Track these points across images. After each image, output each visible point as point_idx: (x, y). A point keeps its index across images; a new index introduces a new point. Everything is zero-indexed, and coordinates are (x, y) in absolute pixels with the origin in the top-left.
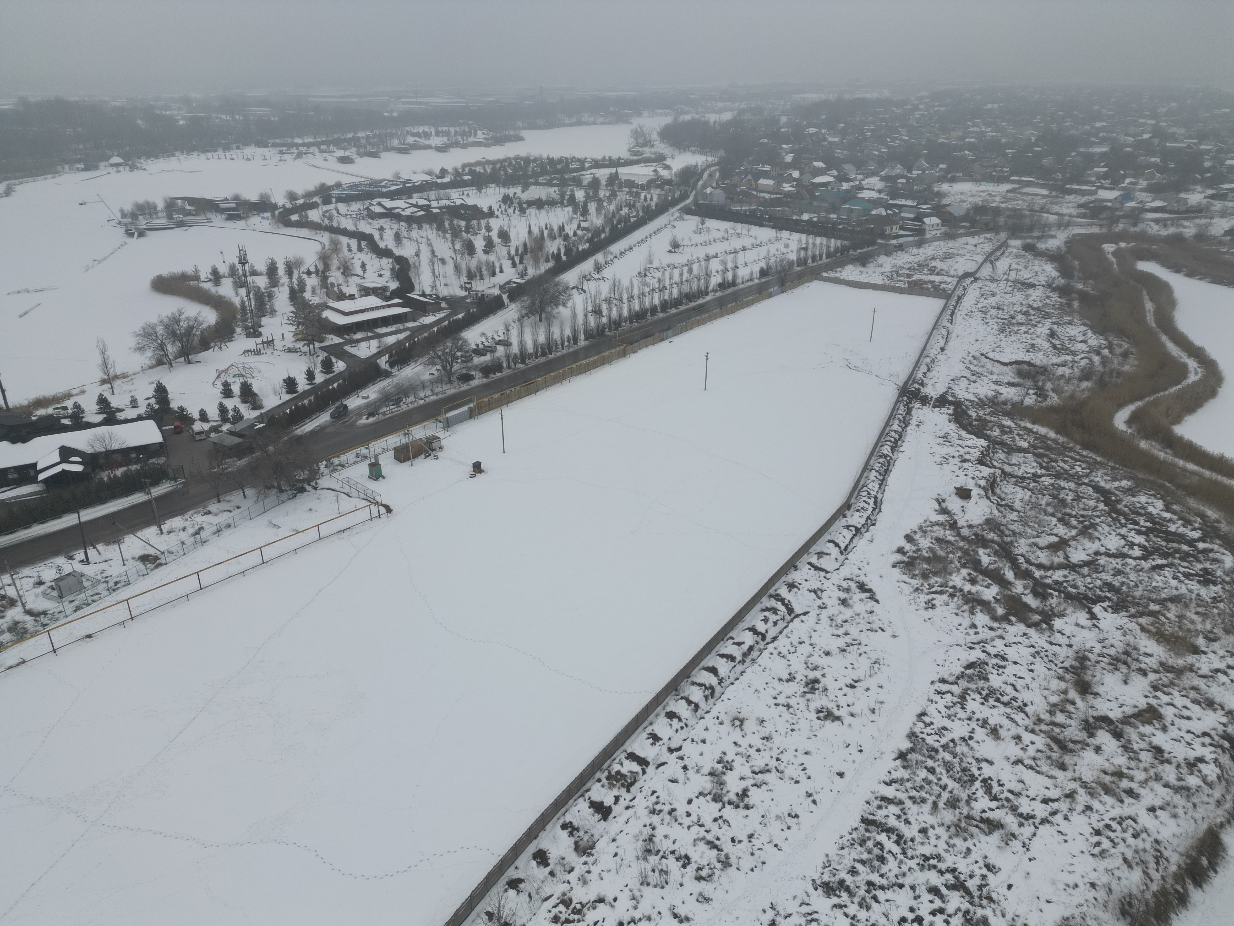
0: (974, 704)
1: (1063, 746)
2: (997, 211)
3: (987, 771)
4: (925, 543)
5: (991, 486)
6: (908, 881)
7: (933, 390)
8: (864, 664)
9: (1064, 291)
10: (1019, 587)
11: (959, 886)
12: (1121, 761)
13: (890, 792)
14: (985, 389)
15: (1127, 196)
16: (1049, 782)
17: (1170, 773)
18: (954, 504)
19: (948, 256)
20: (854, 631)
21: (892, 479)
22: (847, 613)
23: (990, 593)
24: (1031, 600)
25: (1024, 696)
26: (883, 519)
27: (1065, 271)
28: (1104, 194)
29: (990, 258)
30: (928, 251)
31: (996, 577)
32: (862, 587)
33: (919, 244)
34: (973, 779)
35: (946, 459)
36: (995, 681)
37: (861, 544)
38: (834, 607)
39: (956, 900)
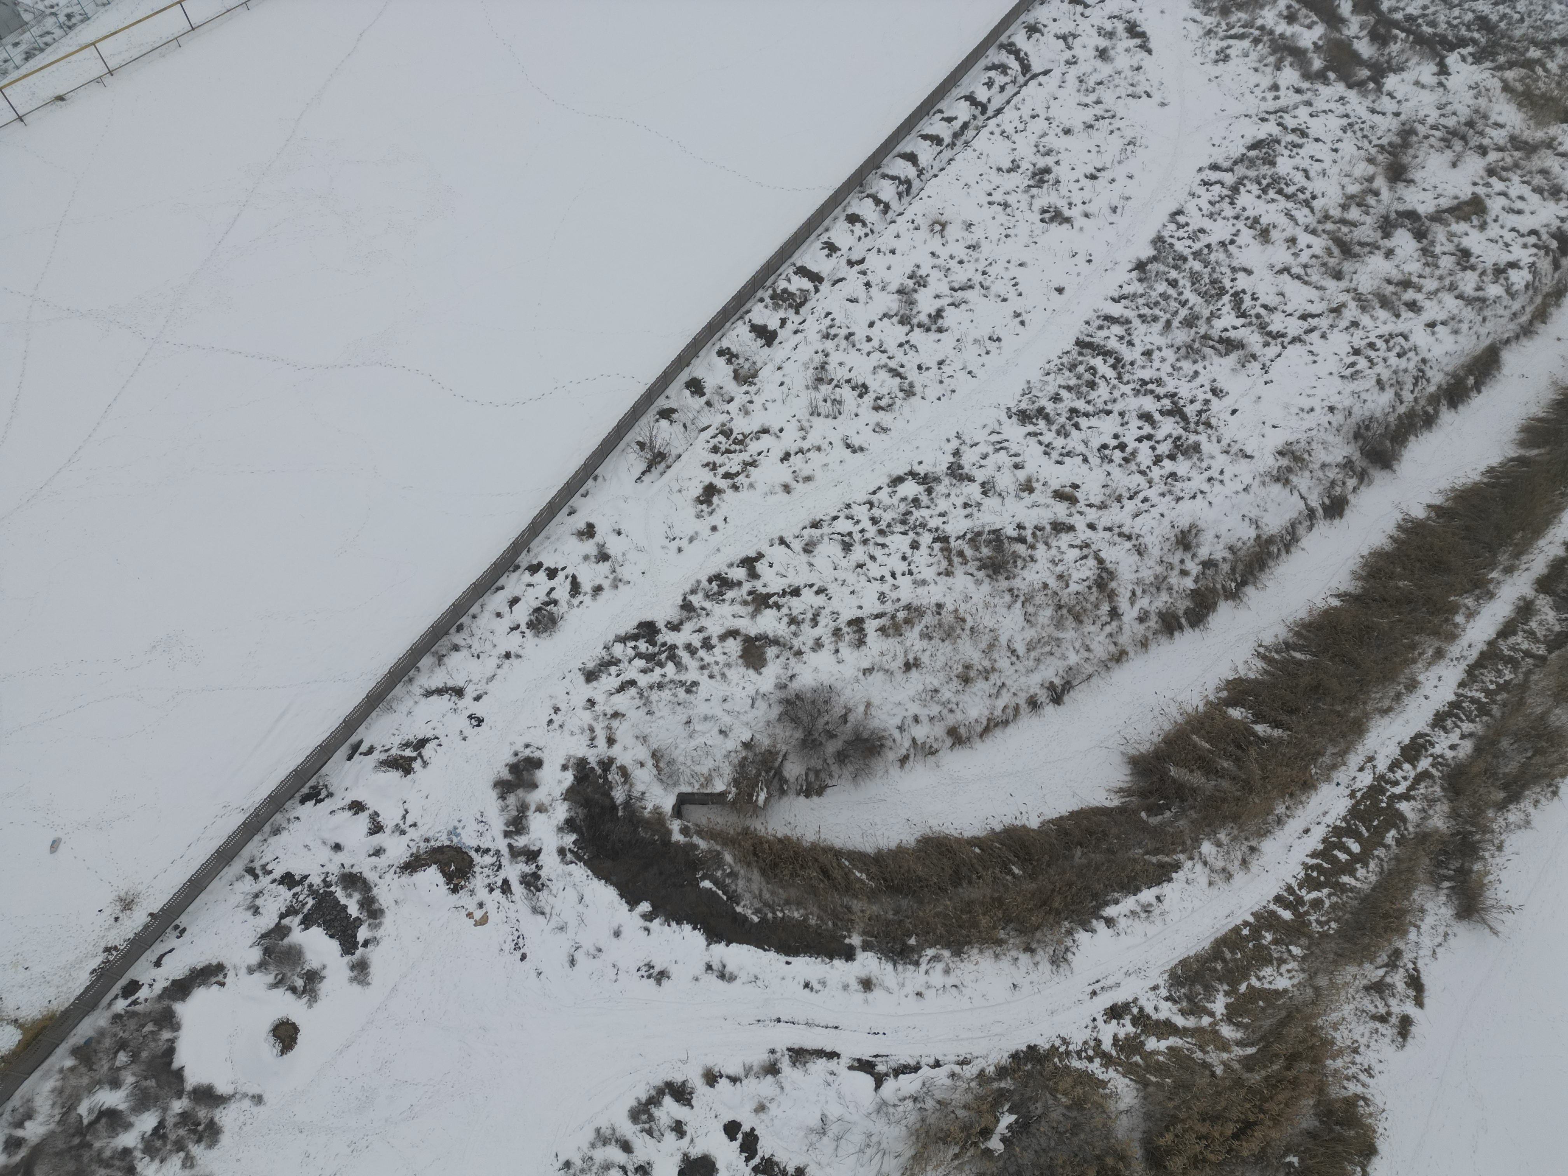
0: (1247, 199)
1: (1346, 249)
3: (1243, 282)
6: (1117, 408)
8: (1115, 144)
10: (1353, 26)
11: (1177, 412)
12: (1414, 267)
13: (1116, 310)
16: (1314, 294)
17: (1468, 282)
20: (1108, 96)
22: (1105, 70)
23: (1311, 36)
24: (1364, 47)
25: (1317, 185)
31: (1326, 11)
32: (1133, 30)
34: (1222, 291)
36: (1284, 165)
38: (1088, 62)
39: (1168, 426)
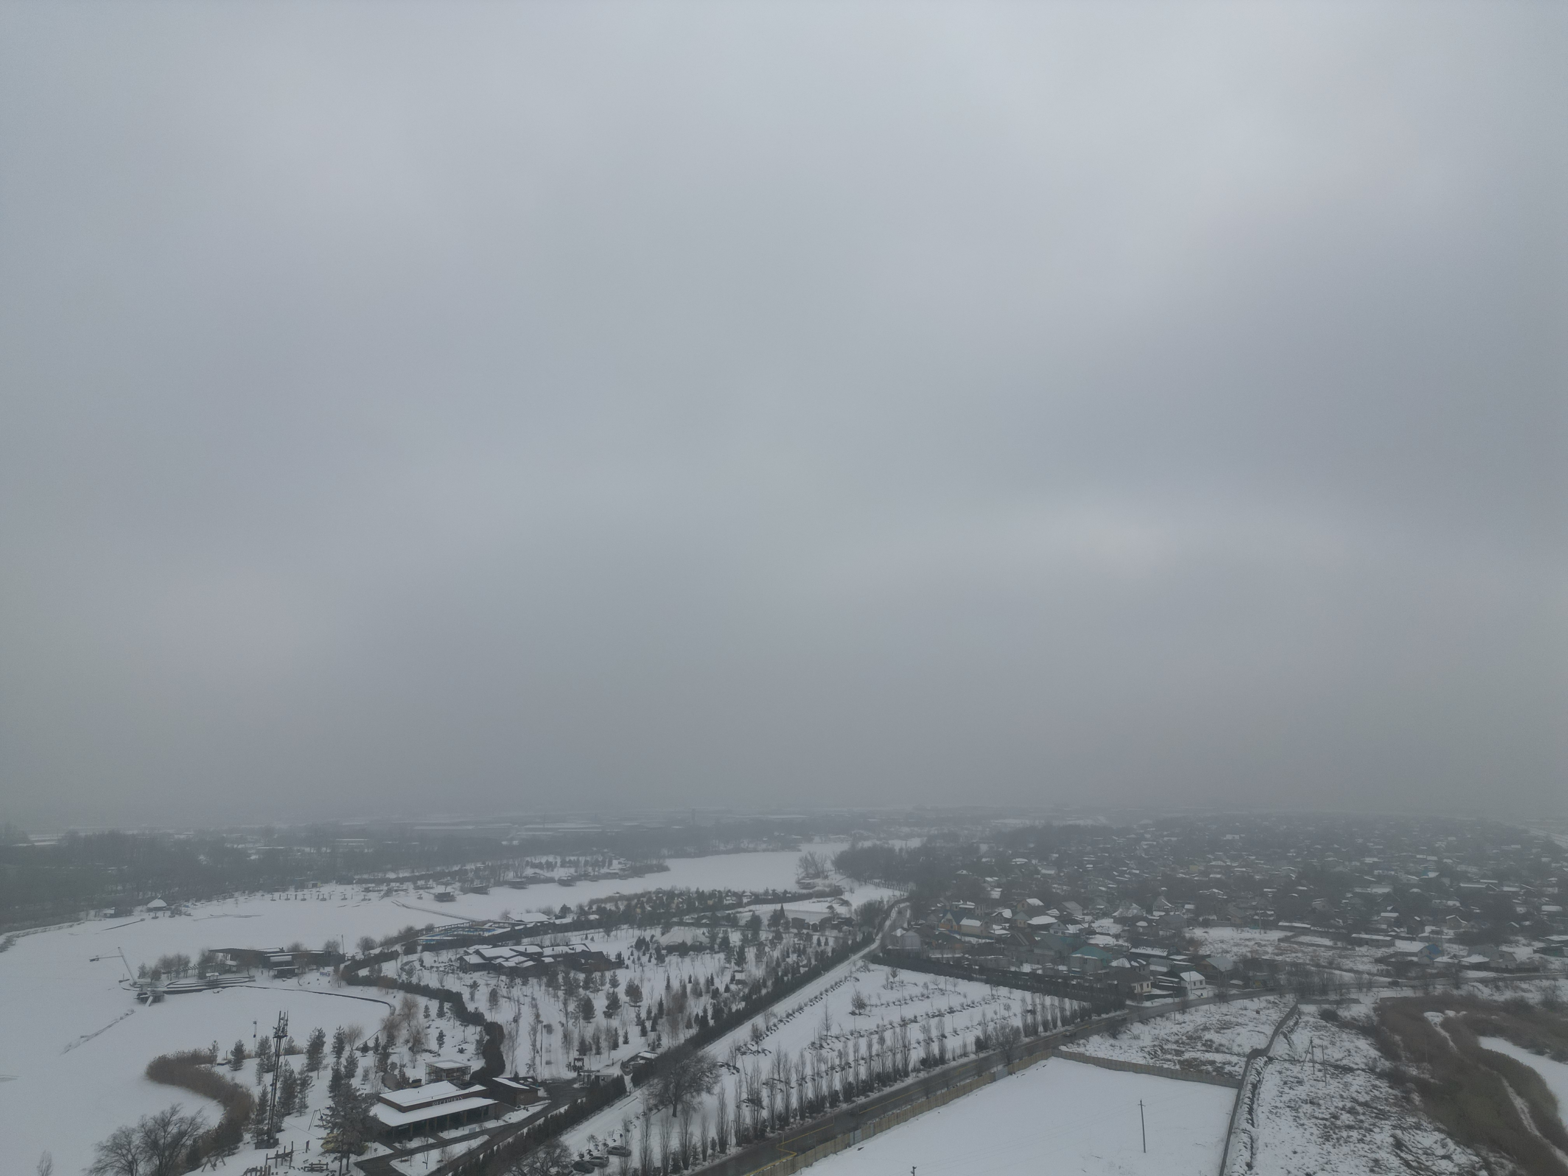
2: (1273, 966)
9: (1394, 1078)
15: (1434, 949)
19: (1224, 1026)
27: (1386, 1049)
28: (1403, 946)
29: (1282, 1029)
30: (1195, 1018)
33: (1184, 1007)
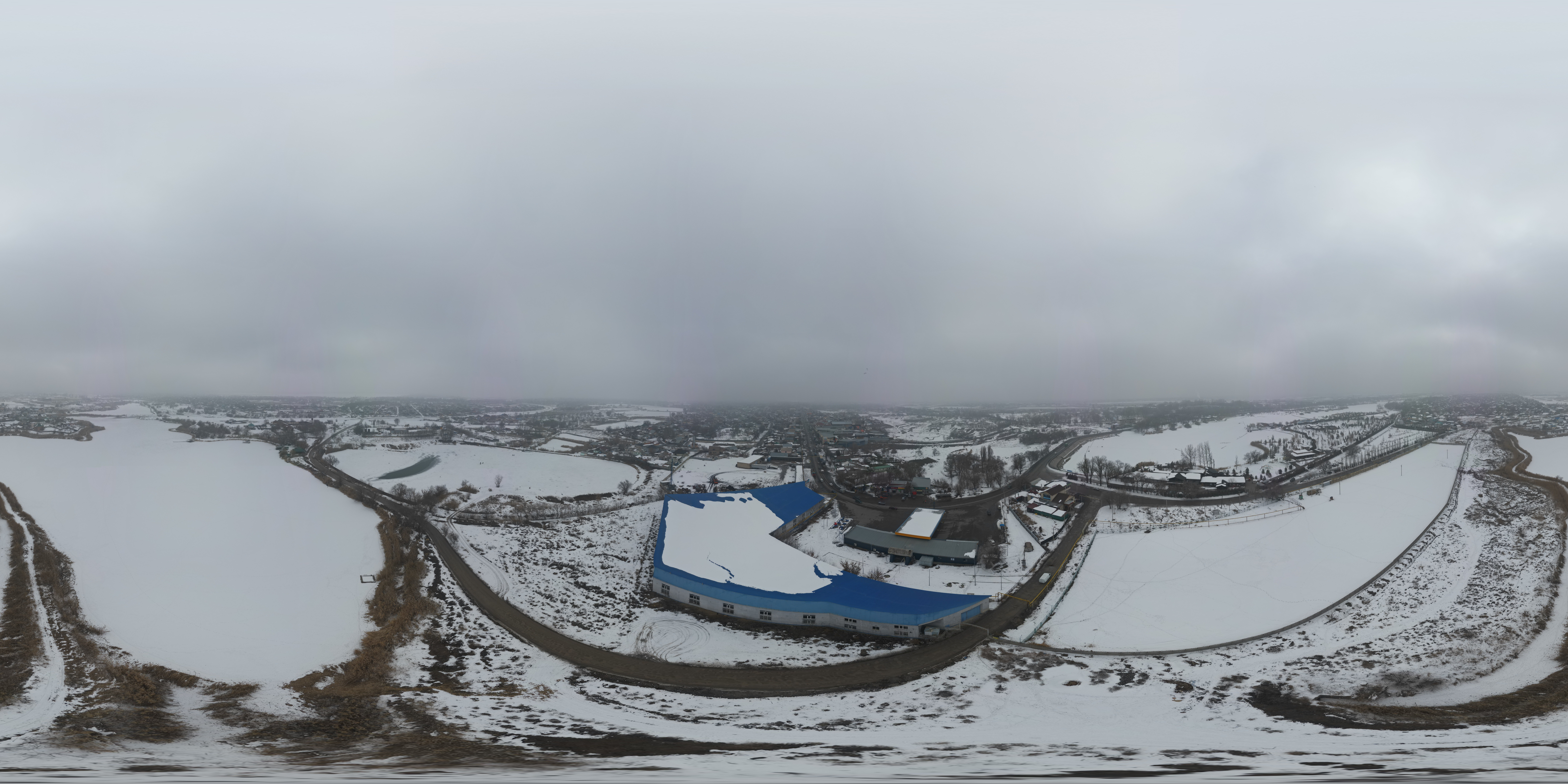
0: (1495, 548)
1: (1521, 551)
2: (1474, 423)
3: (1503, 563)
4: (1473, 511)
5: (1487, 493)
6: (1487, 595)
7: (1467, 469)
8: (1460, 546)
9: (1493, 441)
10: (1500, 516)
11: (1503, 592)
12: (1536, 549)
13: (1476, 576)
14: (1480, 468)
16: (1520, 560)
17: (1548, 547)
18: (1479, 499)
19: (1464, 434)
20: (1455, 538)
21: (1459, 495)
22: (1453, 533)
23: (1493, 520)
24: (1504, 519)
25: (1508, 542)
26: (1459, 506)
29: (1475, 434)
31: (1494, 515)
32: (1456, 526)
34: (1499, 567)
35: (1474, 488)
36: (1500, 541)
37: (1453, 514)
38: (1448, 532)
39: (1503, 595)
